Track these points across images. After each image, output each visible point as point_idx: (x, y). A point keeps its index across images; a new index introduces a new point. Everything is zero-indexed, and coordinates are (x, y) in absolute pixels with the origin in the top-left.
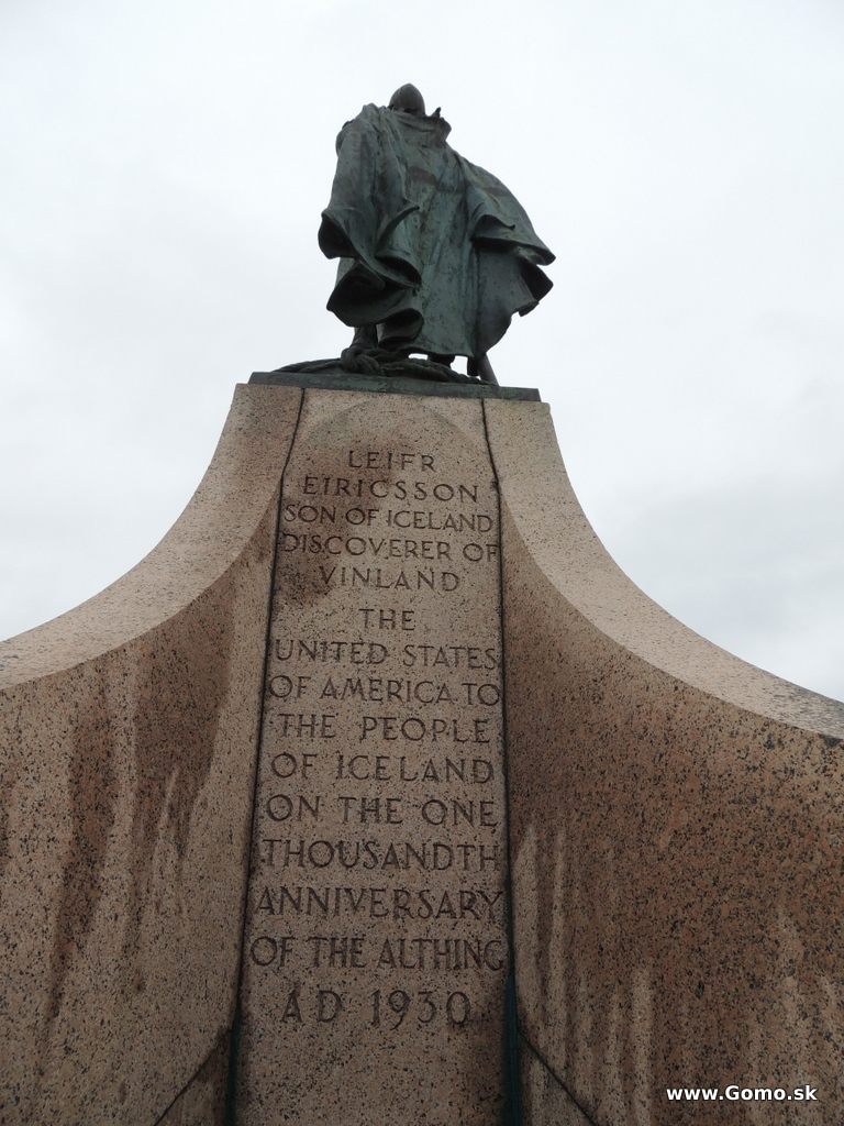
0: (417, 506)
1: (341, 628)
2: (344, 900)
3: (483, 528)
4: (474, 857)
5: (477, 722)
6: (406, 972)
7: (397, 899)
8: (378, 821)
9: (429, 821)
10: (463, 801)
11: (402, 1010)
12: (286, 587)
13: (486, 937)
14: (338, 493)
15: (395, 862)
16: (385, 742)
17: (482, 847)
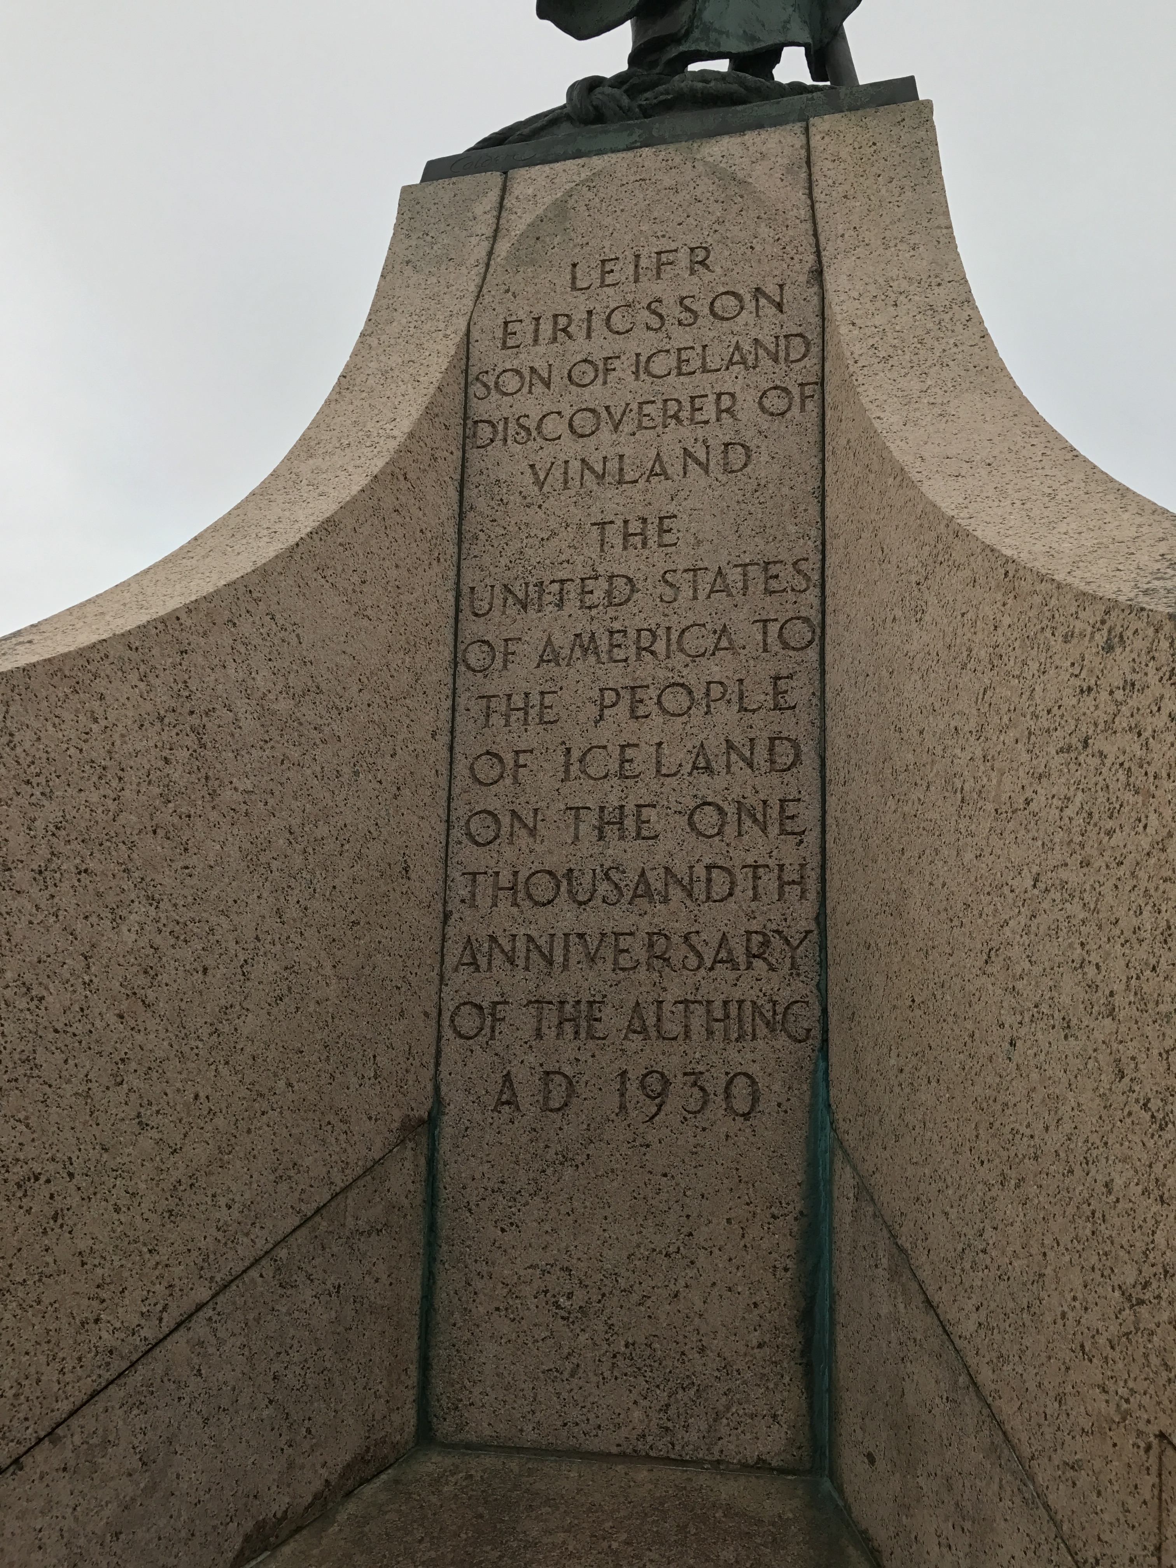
0: (681, 337)
1: (563, 557)
2: (576, 951)
3: (794, 356)
4: (769, 882)
5: (777, 678)
6: (665, 1045)
7: (651, 945)
8: (622, 838)
9: (700, 834)
10: (752, 800)
11: (660, 1097)
12: (481, 504)
13: (785, 996)
14: (555, 339)
15: (648, 894)
16: (634, 725)
17: (781, 867)
